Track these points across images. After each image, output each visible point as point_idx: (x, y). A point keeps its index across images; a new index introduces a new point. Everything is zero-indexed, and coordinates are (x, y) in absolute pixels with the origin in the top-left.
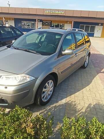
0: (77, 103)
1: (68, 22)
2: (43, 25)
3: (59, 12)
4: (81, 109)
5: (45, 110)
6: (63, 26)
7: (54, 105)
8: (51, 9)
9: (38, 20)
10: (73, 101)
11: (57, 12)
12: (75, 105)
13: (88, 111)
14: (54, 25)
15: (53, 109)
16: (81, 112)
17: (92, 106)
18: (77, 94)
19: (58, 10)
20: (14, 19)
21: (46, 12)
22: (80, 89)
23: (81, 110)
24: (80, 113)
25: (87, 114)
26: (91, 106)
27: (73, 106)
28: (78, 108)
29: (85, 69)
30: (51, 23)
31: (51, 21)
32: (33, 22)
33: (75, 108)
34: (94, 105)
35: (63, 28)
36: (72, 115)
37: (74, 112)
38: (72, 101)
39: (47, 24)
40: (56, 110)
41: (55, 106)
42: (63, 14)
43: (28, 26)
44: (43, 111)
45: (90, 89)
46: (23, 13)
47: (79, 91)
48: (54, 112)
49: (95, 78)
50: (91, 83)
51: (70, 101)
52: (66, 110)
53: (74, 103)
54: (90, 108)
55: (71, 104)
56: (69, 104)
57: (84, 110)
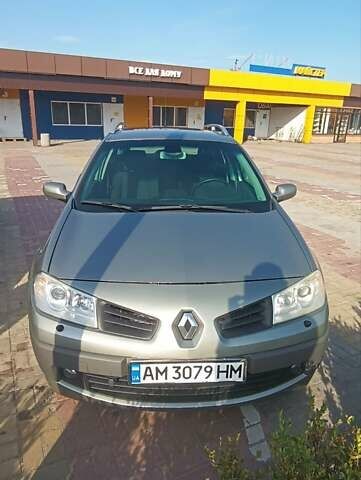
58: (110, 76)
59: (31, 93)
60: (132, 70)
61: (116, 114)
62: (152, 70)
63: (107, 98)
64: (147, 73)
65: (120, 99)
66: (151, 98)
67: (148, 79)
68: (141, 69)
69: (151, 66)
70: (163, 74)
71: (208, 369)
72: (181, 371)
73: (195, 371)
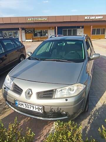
1: (51, 28)
2: (26, 33)
3: (42, 19)
6: (47, 32)
8: (33, 17)
9: (21, 28)
11: (40, 19)
14: (37, 32)
19: (41, 17)
21: (29, 20)
30: (34, 30)
32: (15, 31)
39: (29, 31)
42: (46, 20)
43: (10, 35)
46: (4, 23)
58: (79, 20)
59: (56, 27)
60: (86, 18)
61: (81, 32)
62: (92, 17)
63: (79, 27)
64: (91, 18)
65: (83, 27)
66: (92, 26)
67: (91, 20)
68: (89, 17)
69: (93, 16)
70: (96, 18)
71: (33, 107)
72: (26, 105)
73: (30, 106)
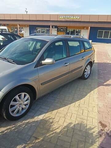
0: (55, 121)
1: (85, 28)
2: (58, 31)
3: (74, 18)
4: (57, 128)
5: (13, 126)
6: (80, 32)
7: (27, 121)
8: (66, 15)
9: (52, 26)
10: (52, 118)
11: (72, 18)
12: (52, 123)
13: (63, 132)
14: (69, 31)
15: (24, 126)
16: (54, 132)
17: (72, 125)
18: (62, 109)
19: (73, 15)
20: (29, 26)
22: (68, 103)
23: (55, 130)
24: (53, 134)
25: (60, 136)
26: (70, 125)
27: (48, 124)
28: (54, 127)
29: (85, 81)
30: (66, 29)
31: (67, 27)
32: (48, 29)
33: (50, 126)
34: (74, 125)
35: (79, 34)
36: (42, 135)
37: (46, 131)
38: (50, 117)
39: (62, 30)
40: (26, 127)
41: (29, 121)
42: (78, 19)
43: (43, 32)
44: (11, 126)
45: (79, 105)
46: (37, 20)
47: (65, 106)
48: (23, 129)
49: (92, 92)
50: (84, 97)
51: (48, 118)
52: (38, 128)
53: (51, 121)
54: (68, 128)
55: (47, 121)
56: (45, 120)
57: (58, 131)
59: (89, 27)
